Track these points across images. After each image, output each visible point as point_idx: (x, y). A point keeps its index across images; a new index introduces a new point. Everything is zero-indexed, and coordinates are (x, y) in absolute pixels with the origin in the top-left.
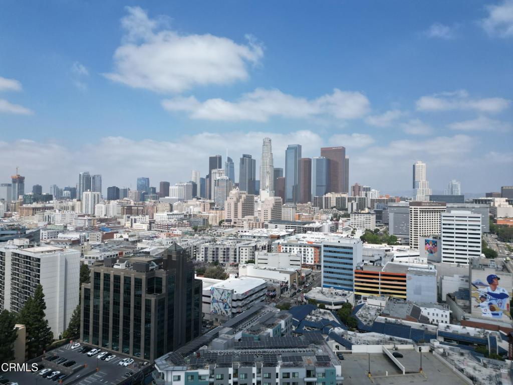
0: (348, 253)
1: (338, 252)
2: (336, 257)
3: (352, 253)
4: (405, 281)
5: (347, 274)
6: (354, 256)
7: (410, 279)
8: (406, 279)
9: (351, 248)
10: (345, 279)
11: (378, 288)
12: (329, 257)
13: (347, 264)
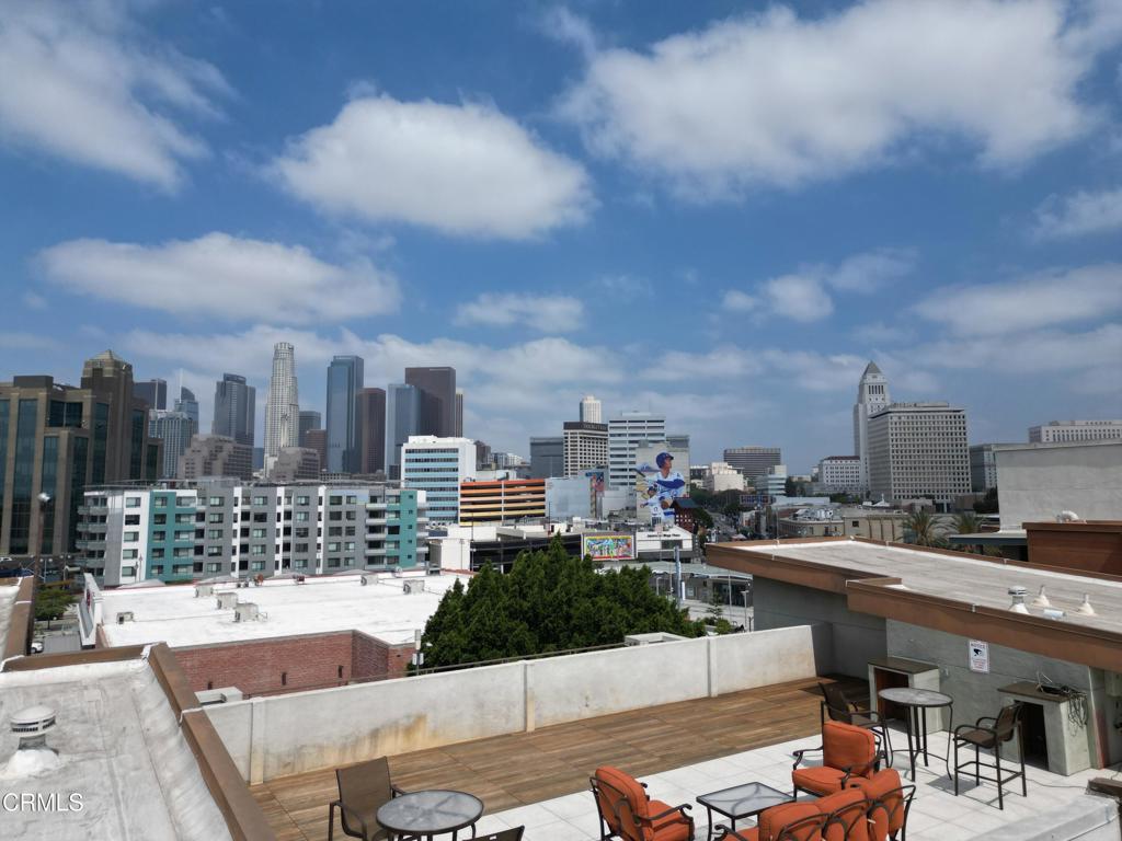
0: (450, 460)
1: (432, 460)
2: (428, 470)
3: (457, 460)
4: (543, 492)
5: (447, 499)
6: (460, 465)
7: (551, 486)
8: (546, 488)
9: (456, 451)
10: (444, 509)
11: (499, 510)
12: (416, 470)
13: (447, 479)
